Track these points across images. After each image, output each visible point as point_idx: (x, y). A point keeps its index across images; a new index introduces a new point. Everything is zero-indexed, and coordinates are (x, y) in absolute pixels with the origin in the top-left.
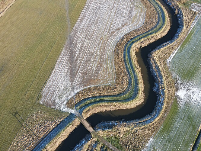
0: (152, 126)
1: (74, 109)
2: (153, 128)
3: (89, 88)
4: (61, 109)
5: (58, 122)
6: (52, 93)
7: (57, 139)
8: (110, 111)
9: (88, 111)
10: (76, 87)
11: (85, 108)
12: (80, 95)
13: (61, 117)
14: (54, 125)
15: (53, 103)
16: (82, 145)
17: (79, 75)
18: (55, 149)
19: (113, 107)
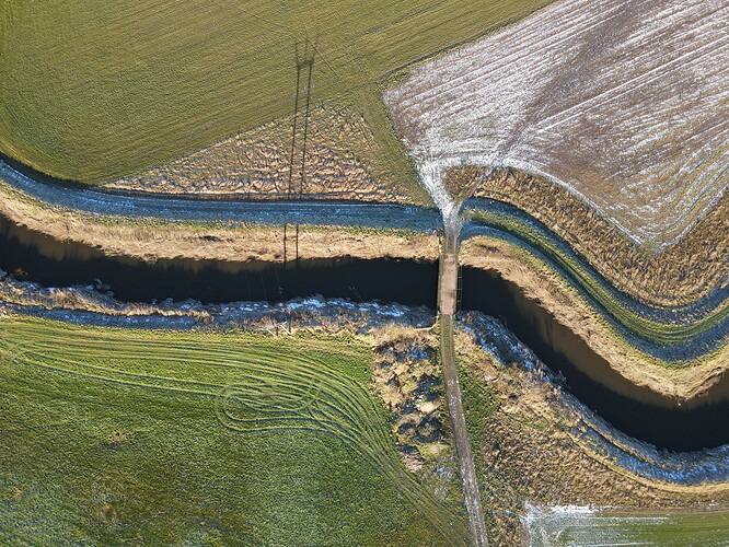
0: (629, 487)
1: (456, 205)
2: (628, 493)
3: (558, 189)
4: (424, 169)
5: (383, 196)
6: (438, 99)
7: (344, 236)
8: (552, 315)
9: (490, 249)
10: (525, 147)
11: (491, 234)
12: (512, 180)
13: (402, 189)
14: (365, 192)
15: (417, 132)
16: (389, 318)
17: (569, 118)
18: (317, 255)
19: (572, 313)
